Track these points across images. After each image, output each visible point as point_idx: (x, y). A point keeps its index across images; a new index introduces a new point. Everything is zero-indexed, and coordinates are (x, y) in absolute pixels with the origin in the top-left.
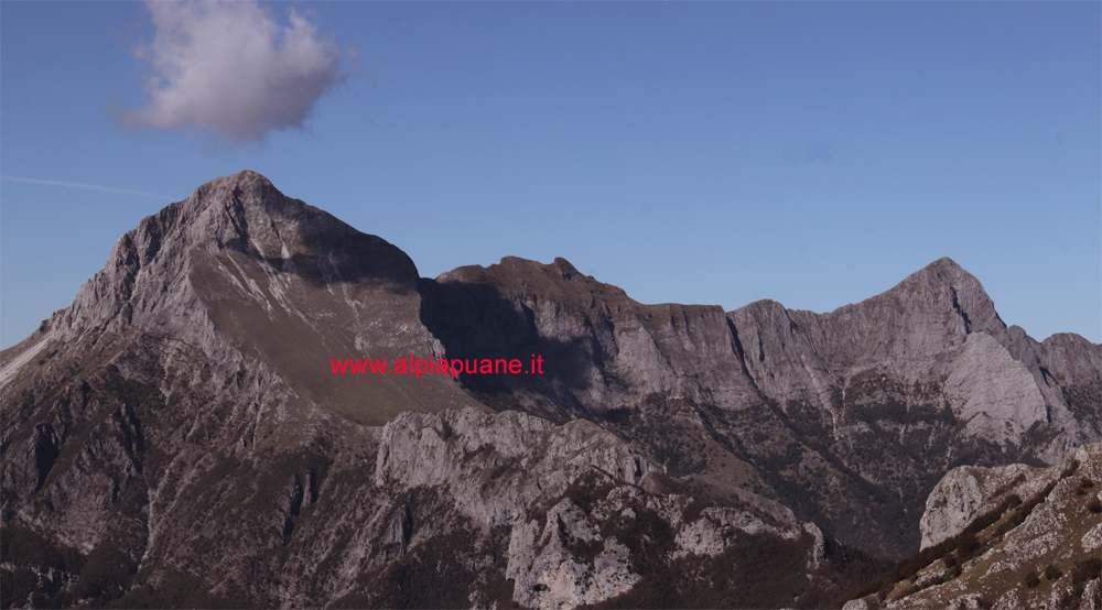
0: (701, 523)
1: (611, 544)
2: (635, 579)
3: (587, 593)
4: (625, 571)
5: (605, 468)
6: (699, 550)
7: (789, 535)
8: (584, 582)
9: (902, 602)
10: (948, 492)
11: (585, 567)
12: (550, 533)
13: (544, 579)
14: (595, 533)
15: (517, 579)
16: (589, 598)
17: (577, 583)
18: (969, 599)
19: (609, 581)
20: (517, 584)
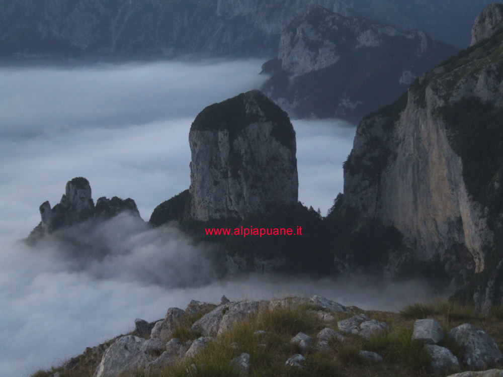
0: (368, 32)
1: (327, 42)
2: (338, 58)
3: (316, 65)
4: (333, 55)
5: (324, 6)
6: (368, 44)
7: (410, 37)
8: (314, 60)
9: (461, 68)
10: (485, 16)
11: (314, 53)
12: (299, 38)
13: (296, 59)
14: (319, 37)
15: (283, 59)
16: (317, 67)
17: (311, 61)
18: (492, 66)
19: (325, 59)
20: (283, 61)
